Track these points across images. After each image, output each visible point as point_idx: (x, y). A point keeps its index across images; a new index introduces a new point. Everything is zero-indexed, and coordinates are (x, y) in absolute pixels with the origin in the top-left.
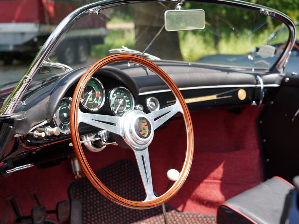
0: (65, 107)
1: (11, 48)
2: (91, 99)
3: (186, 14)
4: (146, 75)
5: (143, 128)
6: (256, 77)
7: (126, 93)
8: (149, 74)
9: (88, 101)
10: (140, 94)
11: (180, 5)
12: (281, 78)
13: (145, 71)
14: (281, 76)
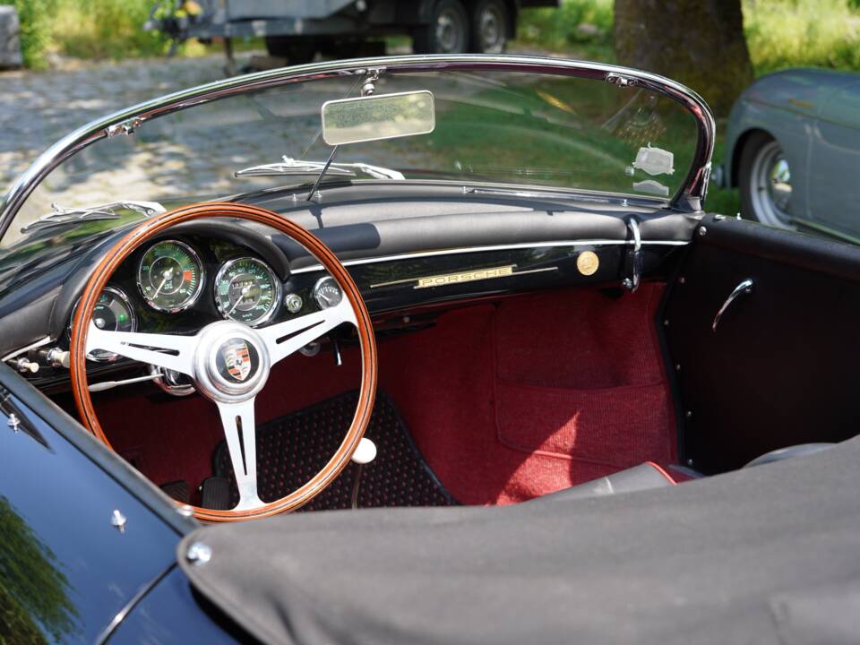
0: (101, 306)
1: (299, 28)
2: (169, 286)
3: (380, 105)
4: (318, 227)
5: (237, 361)
6: (627, 222)
7: (260, 270)
8: (325, 226)
9: (163, 289)
10: (293, 272)
11: (372, 82)
12: (691, 226)
13: (315, 218)
14: (692, 220)
